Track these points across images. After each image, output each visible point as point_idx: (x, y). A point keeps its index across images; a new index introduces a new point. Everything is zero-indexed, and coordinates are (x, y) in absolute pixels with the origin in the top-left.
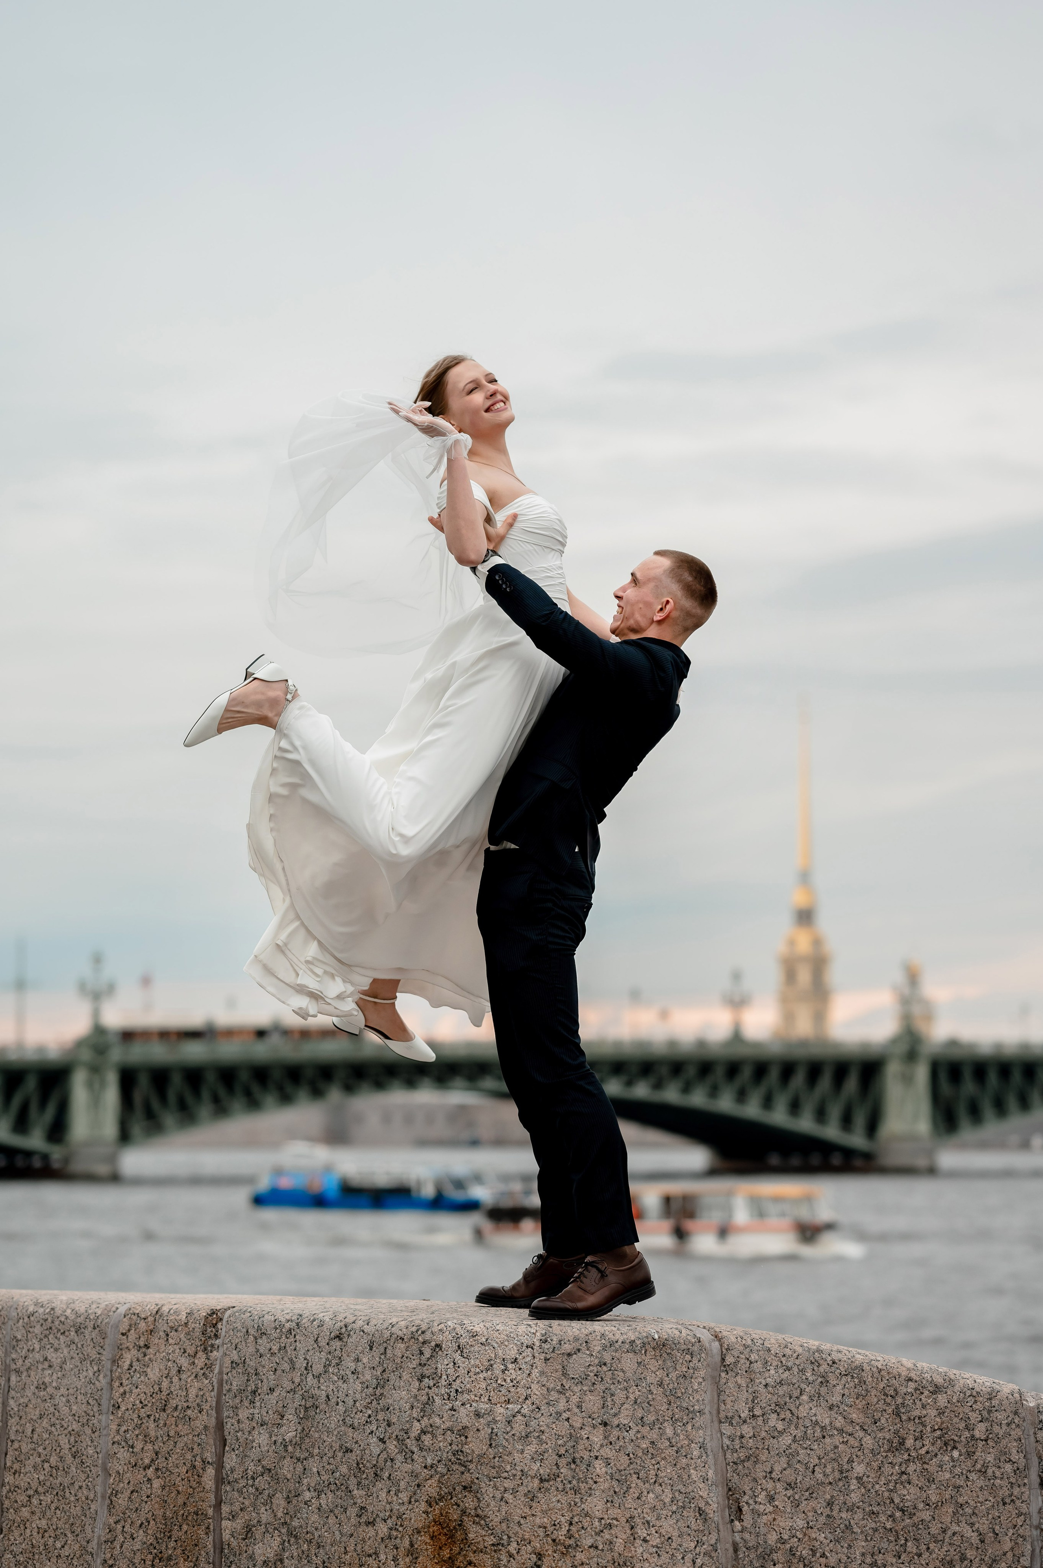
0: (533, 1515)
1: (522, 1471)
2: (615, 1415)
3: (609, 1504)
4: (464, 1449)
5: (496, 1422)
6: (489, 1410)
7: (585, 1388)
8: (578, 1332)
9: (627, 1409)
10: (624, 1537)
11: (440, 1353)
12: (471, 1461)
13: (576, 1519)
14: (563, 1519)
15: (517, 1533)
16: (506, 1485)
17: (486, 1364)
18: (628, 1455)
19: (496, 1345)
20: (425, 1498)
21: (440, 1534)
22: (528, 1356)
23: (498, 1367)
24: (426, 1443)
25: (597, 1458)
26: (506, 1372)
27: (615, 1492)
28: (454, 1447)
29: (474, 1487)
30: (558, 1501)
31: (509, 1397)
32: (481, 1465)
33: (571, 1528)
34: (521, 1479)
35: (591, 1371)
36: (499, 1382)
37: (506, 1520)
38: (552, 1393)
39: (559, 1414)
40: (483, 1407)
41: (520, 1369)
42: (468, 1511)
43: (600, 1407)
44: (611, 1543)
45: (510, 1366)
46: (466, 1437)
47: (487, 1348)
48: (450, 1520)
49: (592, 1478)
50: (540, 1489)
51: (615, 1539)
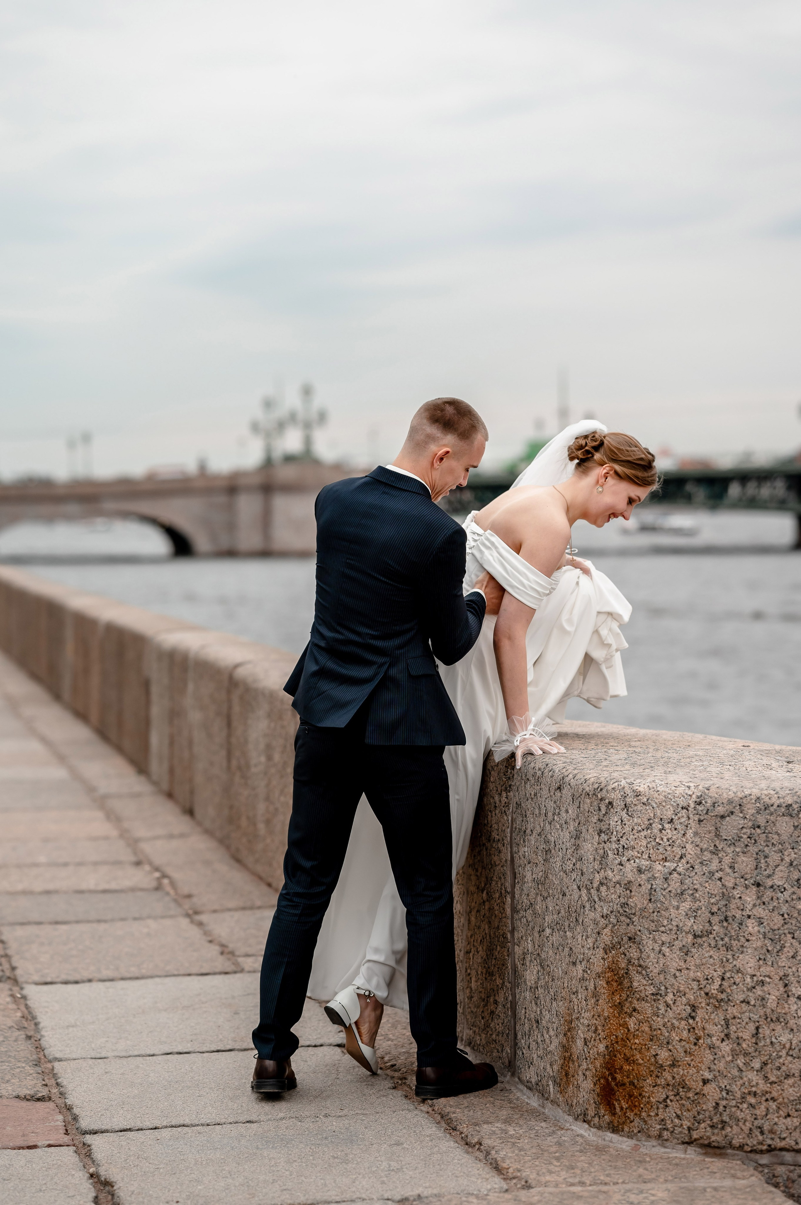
0: (687, 969)
1: (677, 926)
2: (769, 876)
3: (761, 962)
4: (629, 903)
5: (655, 878)
6: (649, 866)
7: (738, 850)
8: (733, 795)
9: (781, 871)
10: (777, 994)
11: (612, 810)
12: (634, 914)
13: (728, 975)
14: (715, 974)
15: (673, 984)
16: (663, 939)
17: (647, 822)
18: (783, 915)
19: (655, 805)
20: (602, 945)
21: (612, 981)
22: (683, 817)
23: (657, 826)
24: (603, 894)
25: (749, 917)
26: (663, 831)
27: (768, 951)
28: (622, 900)
29: (638, 939)
30: (711, 957)
31: (666, 855)
32: (642, 918)
33: (724, 983)
34: (676, 933)
35: (744, 834)
36: (657, 840)
37: (662, 972)
38: (705, 853)
39: (712, 873)
40: (645, 863)
41: (676, 829)
42: (633, 961)
43: (753, 868)
44: (763, 999)
45: (667, 826)
46: (631, 891)
47: (647, 808)
48: (619, 968)
49: (744, 936)
50: (694, 944)
51: (767, 996)
